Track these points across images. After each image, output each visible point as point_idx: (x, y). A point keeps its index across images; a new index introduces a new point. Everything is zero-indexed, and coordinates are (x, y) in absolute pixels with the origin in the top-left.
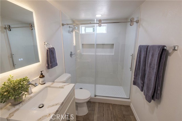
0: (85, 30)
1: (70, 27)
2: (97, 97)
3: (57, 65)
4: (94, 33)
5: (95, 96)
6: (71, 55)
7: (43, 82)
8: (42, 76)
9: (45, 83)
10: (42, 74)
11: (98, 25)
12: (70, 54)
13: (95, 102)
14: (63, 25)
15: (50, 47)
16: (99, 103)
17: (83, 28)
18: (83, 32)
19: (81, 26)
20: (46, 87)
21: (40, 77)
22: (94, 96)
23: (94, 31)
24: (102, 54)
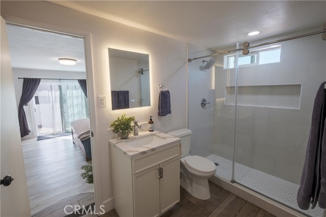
0: (236, 62)
1: (204, 61)
2: (234, 184)
3: (170, 112)
4: (253, 65)
5: (233, 181)
6: (203, 103)
7: (151, 128)
8: (151, 122)
9: (153, 131)
10: (151, 120)
11: (241, 52)
12: (200, 102)
13: (231, 193)
14: (190, 60)
15: (164, 90)
16: (238, 197)
17: (232, 59)
18: (232, 66)
19: (228, 57)
20: (153, 135)
21: (149, 123)
22: (230, 180)
23: (252, 61)
24: (268, 107)
